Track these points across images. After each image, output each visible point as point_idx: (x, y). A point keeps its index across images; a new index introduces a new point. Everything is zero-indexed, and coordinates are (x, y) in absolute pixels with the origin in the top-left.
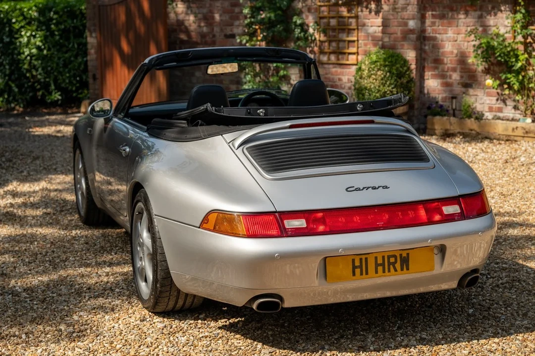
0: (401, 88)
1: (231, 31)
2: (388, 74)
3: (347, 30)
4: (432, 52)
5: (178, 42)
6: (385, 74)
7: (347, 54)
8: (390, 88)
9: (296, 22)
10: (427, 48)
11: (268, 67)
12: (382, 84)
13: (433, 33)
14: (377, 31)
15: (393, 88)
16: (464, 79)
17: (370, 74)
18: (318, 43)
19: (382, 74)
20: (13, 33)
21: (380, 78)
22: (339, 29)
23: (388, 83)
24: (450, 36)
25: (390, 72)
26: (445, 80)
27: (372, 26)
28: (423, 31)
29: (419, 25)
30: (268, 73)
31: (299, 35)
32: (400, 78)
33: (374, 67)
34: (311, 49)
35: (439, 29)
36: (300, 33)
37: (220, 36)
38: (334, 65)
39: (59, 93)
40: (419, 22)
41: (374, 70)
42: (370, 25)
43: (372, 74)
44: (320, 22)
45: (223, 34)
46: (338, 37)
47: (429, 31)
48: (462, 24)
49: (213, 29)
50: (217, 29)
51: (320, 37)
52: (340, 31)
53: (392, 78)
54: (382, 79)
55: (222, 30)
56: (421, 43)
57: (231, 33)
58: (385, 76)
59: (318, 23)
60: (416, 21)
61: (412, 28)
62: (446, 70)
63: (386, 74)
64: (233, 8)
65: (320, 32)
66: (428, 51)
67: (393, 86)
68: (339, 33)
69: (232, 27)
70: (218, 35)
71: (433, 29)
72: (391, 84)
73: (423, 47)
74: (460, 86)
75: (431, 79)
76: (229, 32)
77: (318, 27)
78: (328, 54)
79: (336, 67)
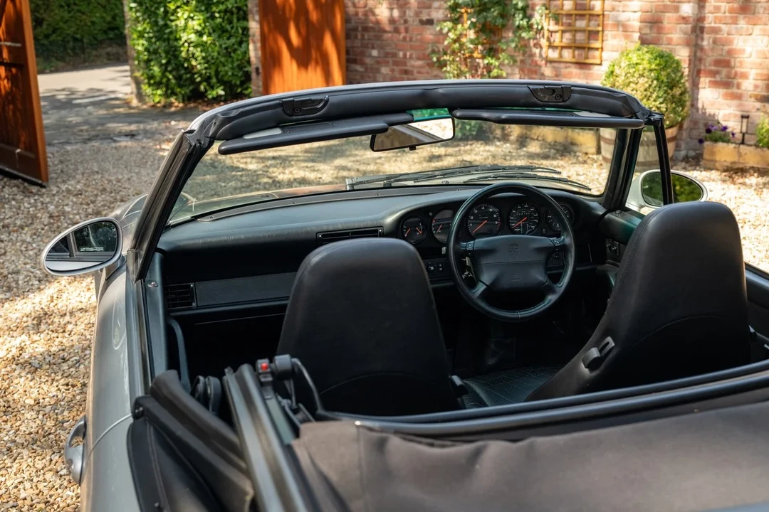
0: (672, 103)
1: (429, 15)
2: (655, 82)
3: (588, 16)
4: (713, 49)
5: (360, 29)
6: (650, 83)
7: (587, 49)
8: (658, 103)
9: (517, 4)
10: (705, 43)
11: (476, 64)
12: (646, 96)
13: (715, 23)
14: (632, 19)
15: (661, 103)
16: (759, 90)
17: (628, 81)
18: (546, 34)
19: (646, 82)
20: (169, 15)
21: (642, 89)
22: (576, 15)
23: (654, 96)
24: (742, 28)
25: (657, 79)
26: (729, 91)
27: (624, 11)
28: (700, 19)
29: (696, 12)
30: (477, 70)
31: (521, 22)
32: (671, 89)
33: (634, 72)
34: (535, 41)
35: (726, 17)
36: (522, 20)
37: (413, 22)
38: (568, 65)
39: (222, 87)
40: (697, 6)
41: (633, 76)
42: (621, 9)
43: (630, 82)
44: (549, 5)
45: (418, 19)
46: (574, 26)
47: (710, 20)
48: (761, 10)
49: (405, 12)
50: (410, 14)
51: (549, 25)
52: (577, 18)
53: (660, 87)
54: (646, 90)
55: (416, 14)
56: (697, 36)
57: (427, 17)
58: (650, 86)
59: (547, 6)
60: (692, 4)
61: (685, 15)
62: (732, 76)
63: (652, 82)
65: (549, 18)
66: (706, 47)
67: (661, 100)
68: (576, 20)
69: (430, 10)
70: (410, 20)
71: (716, 17)
72: (658, 97)
73: (699, 42)
74: (753, 99)
75: (709, 87)
76: (425, 17)
77: (547, 12)
78: (560, 48)
79: (569, 67)
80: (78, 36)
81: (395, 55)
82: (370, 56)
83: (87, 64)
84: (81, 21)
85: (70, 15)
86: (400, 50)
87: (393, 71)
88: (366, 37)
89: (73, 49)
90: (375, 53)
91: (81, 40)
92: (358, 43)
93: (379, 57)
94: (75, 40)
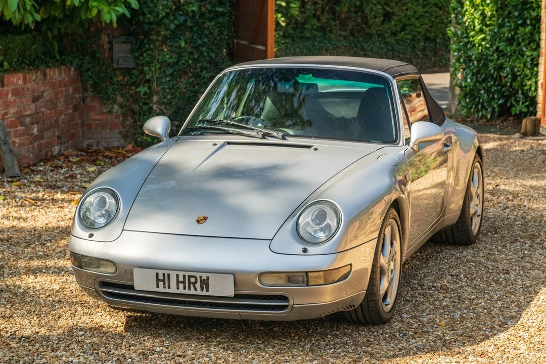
80: (431, 35)
83: (436, 69)
84: (436, 17)
85: (425, 10)
89: (424, 50)
91: (434, 40)
94: (427, 39)
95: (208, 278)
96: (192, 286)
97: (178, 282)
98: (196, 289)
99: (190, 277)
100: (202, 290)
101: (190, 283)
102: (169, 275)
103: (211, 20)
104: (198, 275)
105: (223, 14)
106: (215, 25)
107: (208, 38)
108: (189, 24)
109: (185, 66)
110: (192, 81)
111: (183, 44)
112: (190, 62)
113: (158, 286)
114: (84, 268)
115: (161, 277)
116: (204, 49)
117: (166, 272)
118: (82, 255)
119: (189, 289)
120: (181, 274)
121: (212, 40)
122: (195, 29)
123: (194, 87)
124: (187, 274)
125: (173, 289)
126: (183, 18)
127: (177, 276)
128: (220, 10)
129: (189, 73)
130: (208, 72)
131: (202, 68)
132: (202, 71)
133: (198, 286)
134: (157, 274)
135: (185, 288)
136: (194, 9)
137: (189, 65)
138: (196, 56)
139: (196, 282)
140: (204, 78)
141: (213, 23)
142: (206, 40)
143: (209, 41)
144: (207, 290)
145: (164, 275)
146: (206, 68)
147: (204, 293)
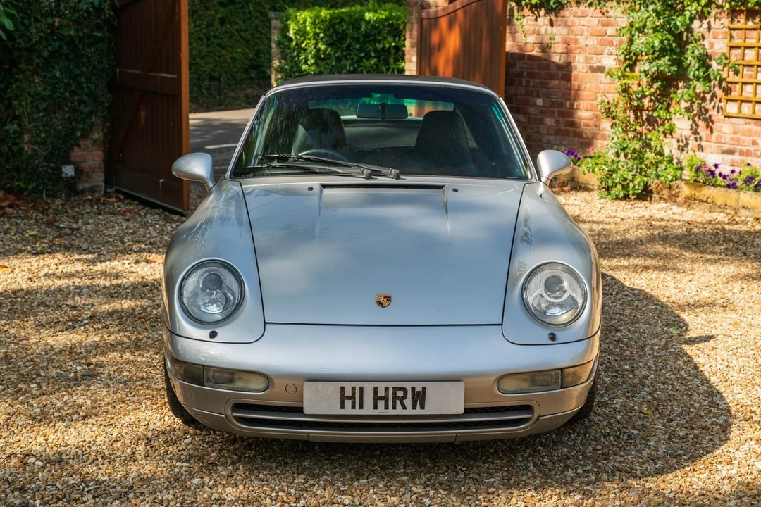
1: (600, 62)
5: (525, 75)
9: (693, 52)
18: (725, 85)
22: (758, 66)
31: (697, 72)
36: (698, 70)
37: (583, 68)
38: (748, 120)
44: (730, 53)
45: (588, 65)
46: (756, 78)
49: (574, 58)
50: (580, 60)
51: (728, 75)
52: (759, 69)
55: (587, 60)
57: (599, 64)
59: (728, 55)
64: (604, 28)
65: (729, 67)
68: (758, 71)
69: (601, 56)
70: (580, 66)
76: (596, 64)
77: (726, 60)
78: (739, 102)
79: (749, 123)
80: (216, 74)
81: (561, 105)
82: (535, 105)
83: (222, 107)
84: (220, 57)
85: (209, 50)
86: (567, 99)
87: (558, 122)
88: (531, 84)
89: (209, 89)
90: (539, 102)
91: (219, 79)
92: (522, 90)
93: (543, 107)
94: (212, 78)
95: (424, 389)
96: (398, 402)
97: (376, 399)
98: (404, 407)
99: (395, 389)
100: (414, 407)
101: (395, 398)
102: (361, 389)
103: (90, 45)
104: (408, 386)
105: (101, 40)
106: (95, 52)
107: (86, 67)
108: (65, 50)
109: (61, 99)
110: (69, 117)
111: (58, 74)
112: (67, 94)
113: (342, 407)
114: (206, 384)
115: (348, 393)
116: (83, 80)
117: (358, 385)
118: (204, 366)
119: (394, 407)
120: (381, 386)
121: (90, 69)
122: (71, 56)
123: (71, 123)
124: (391, 385)
125: (368, 410)
126: (57, 44)
127: (376, 389)
128: (98, 34)
129: (65, 108)
130: (86, 106)
131: (80, 102)
132: (79, 105)
133: (408, 402)
134: (343, 389)
135: (387, 407)
136: (72, 33)
137: (65, 99)
138: (73, 88)
139: (405, 397)
140: (82, 113)
141: (93, 50)
142: (84, 69)
143: (88, 70)
144: (422, 407)
145: (353, 388)
146: (84, 102)
147: (418, 411)
